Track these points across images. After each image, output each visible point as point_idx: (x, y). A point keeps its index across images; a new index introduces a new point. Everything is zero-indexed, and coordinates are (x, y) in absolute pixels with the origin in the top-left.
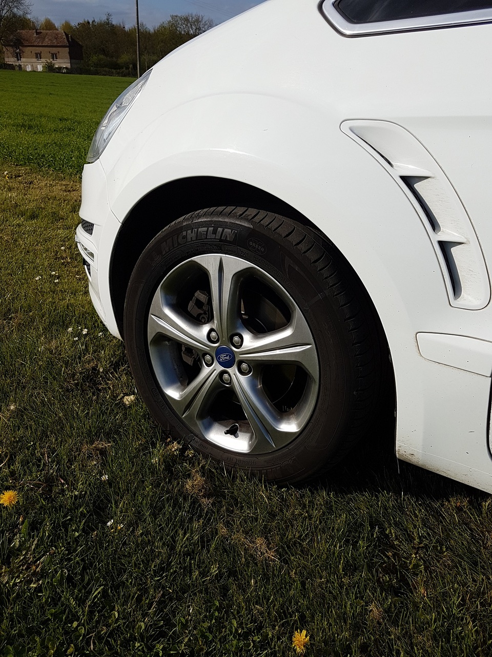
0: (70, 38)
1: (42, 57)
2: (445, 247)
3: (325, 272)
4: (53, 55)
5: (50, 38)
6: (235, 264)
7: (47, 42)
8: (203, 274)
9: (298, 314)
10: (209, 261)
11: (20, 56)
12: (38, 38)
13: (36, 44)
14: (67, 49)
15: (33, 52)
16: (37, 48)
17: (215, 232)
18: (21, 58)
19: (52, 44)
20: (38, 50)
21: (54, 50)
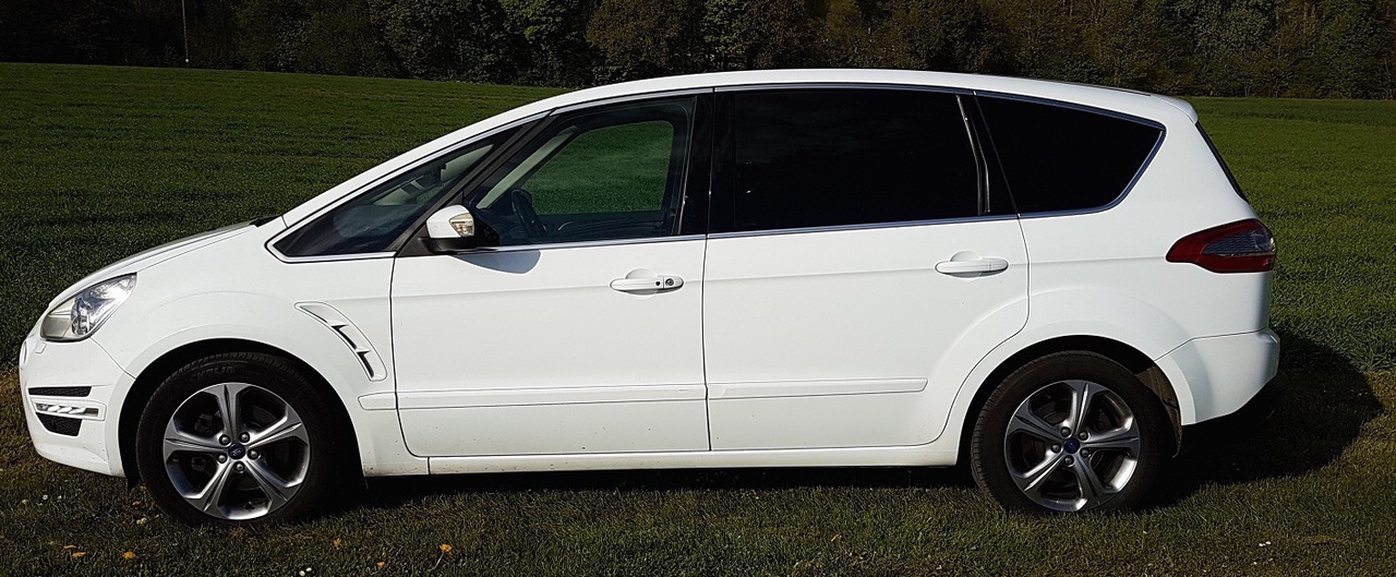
2: (361, 354)
3: (297, 375)
6: (236, 387)
8: (212, 399)
9: (288, 406)
10: (216, 390)
17: (220, 369)
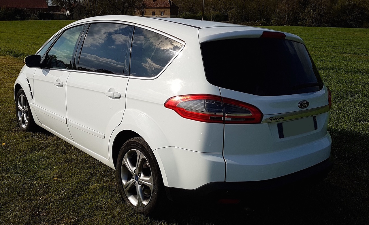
0: (171, 3)
1: (156, 14)
4: (161, 12)
5: (161, 3)
7: (159, 5)
11: (144, 13)
12: (154, 3)
13: (153, 7)
14: (170, 9)
15: (151, 11)
16: (153, 9)
18: (144, 14)
19: (161, 7)
20: (154, 10)
21: (162, 10)
